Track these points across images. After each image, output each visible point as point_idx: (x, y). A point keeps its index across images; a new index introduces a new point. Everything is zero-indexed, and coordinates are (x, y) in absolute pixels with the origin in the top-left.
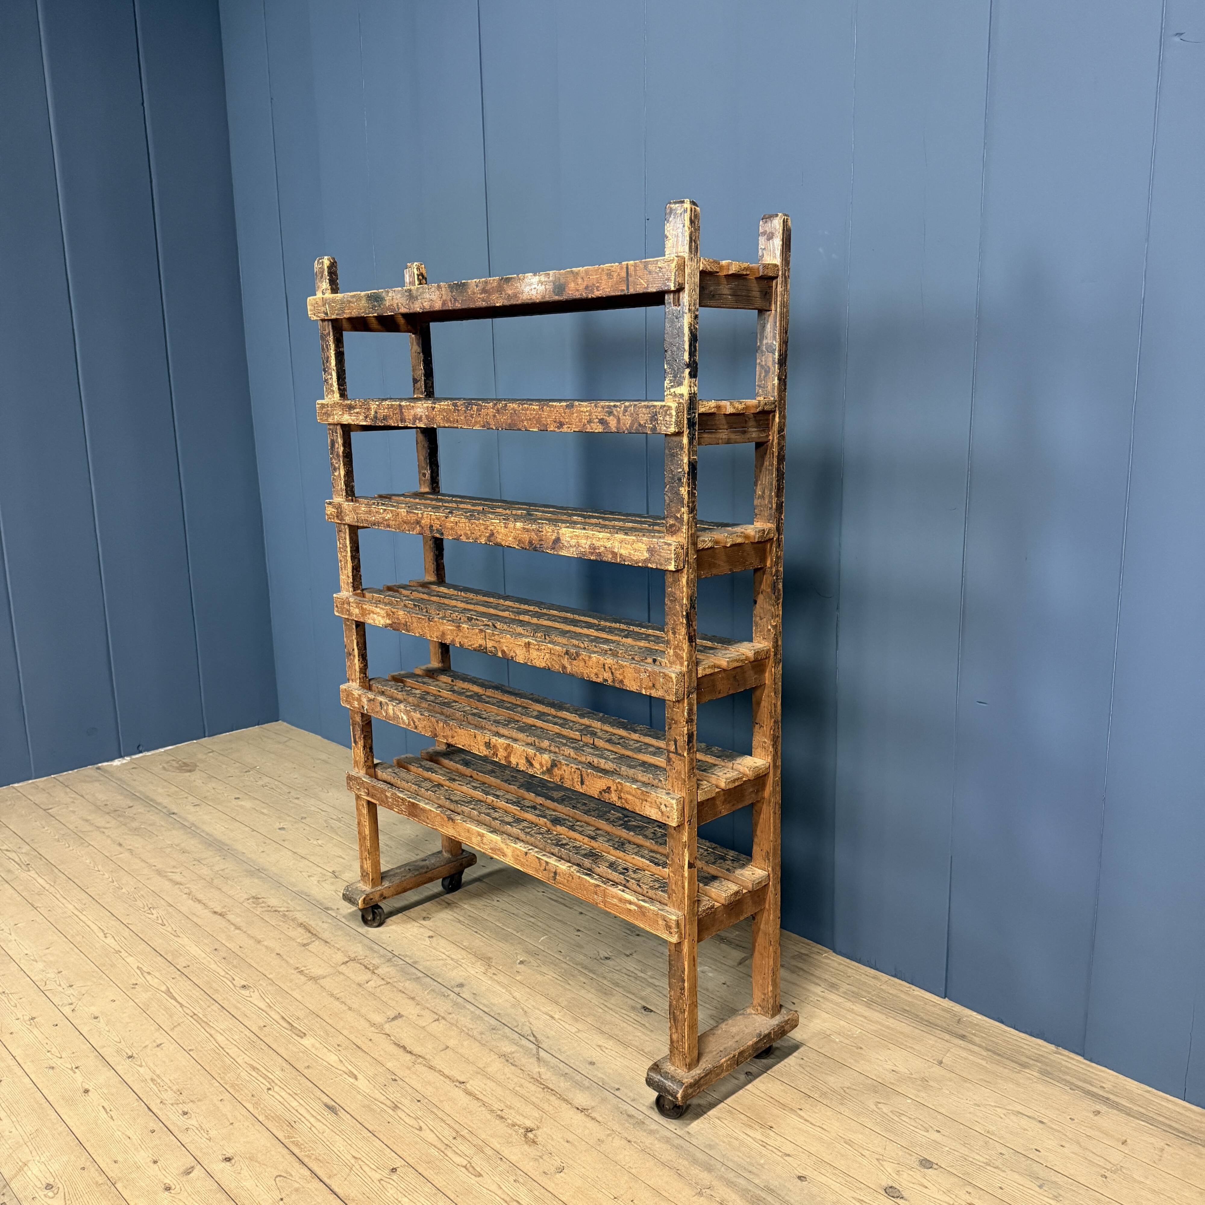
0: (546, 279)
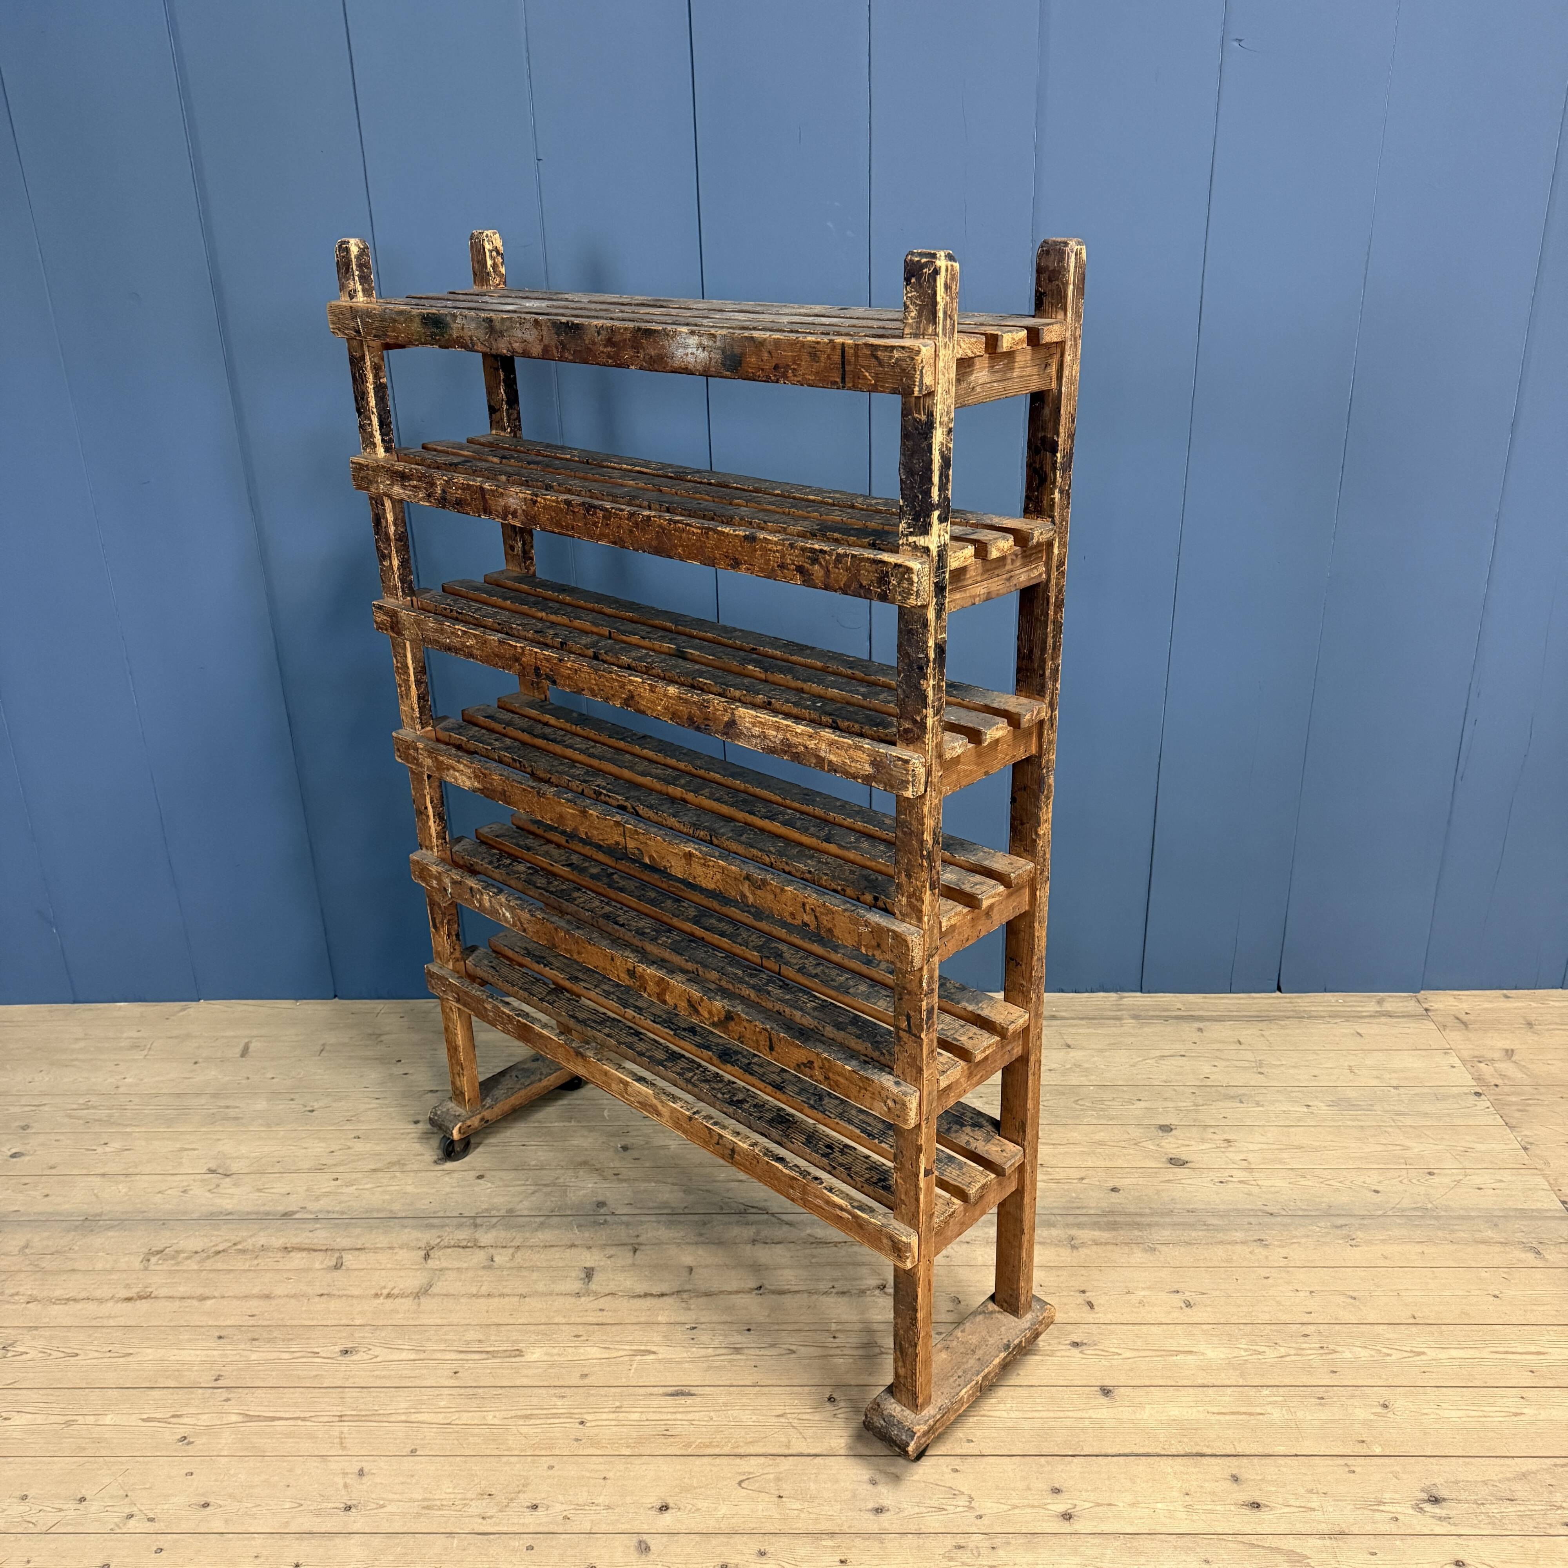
0: (711, 343)
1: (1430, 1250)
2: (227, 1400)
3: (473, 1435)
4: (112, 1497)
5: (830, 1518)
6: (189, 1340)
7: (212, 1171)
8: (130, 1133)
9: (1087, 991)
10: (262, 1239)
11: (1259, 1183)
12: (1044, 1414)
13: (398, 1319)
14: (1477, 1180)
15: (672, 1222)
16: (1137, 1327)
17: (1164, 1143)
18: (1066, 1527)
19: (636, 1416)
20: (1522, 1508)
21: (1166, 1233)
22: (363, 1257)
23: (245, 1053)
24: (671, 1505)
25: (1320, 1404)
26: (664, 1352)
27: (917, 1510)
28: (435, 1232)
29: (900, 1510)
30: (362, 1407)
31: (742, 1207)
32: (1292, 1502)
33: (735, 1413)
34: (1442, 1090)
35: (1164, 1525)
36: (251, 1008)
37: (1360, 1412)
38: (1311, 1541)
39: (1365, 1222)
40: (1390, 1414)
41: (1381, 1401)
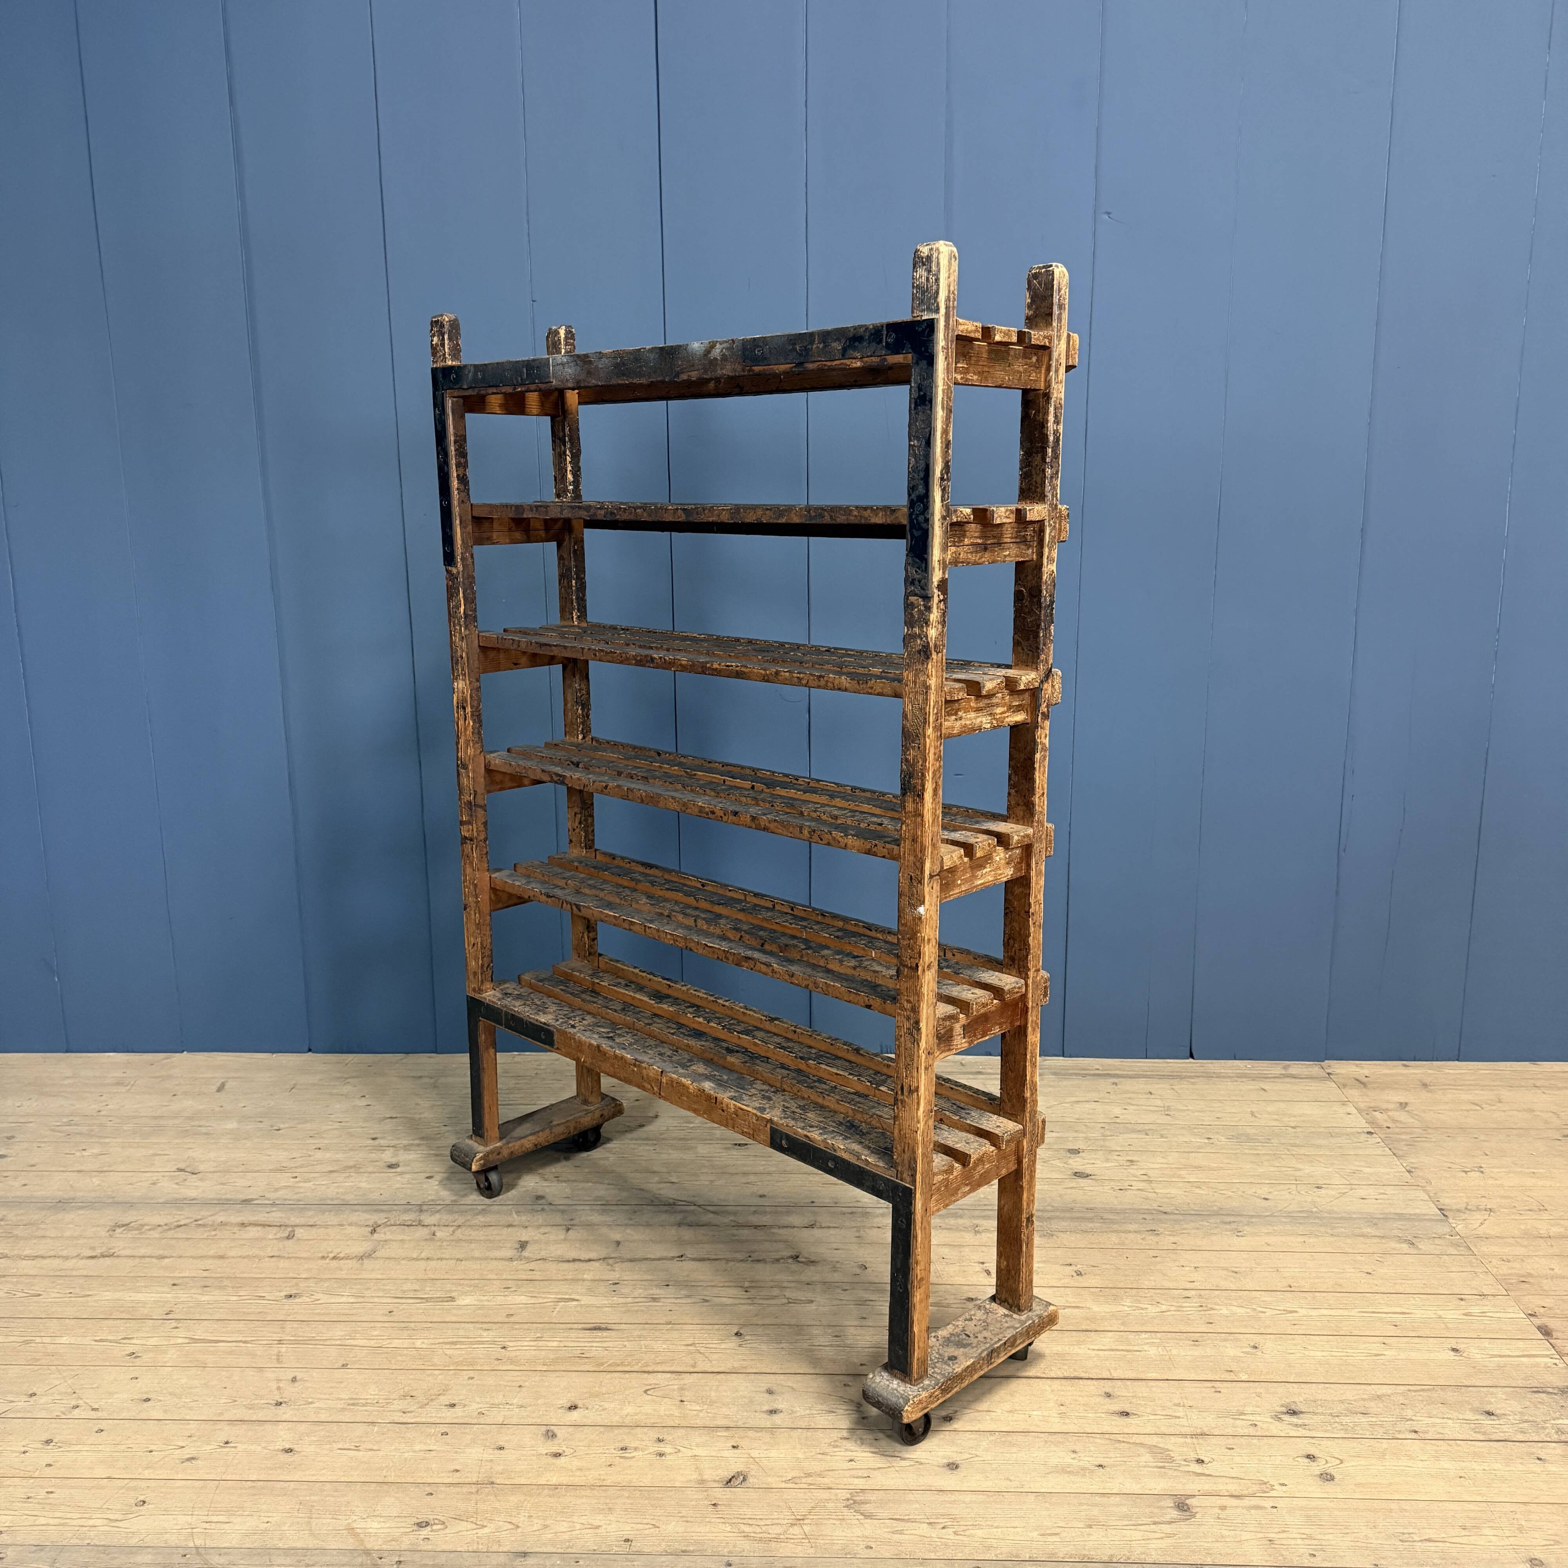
1: (1311, 1240)
2: (176, 1328)
3: (401, 1355)
4: (61, 1393)
5: (726, 1417)
6: (146, 1287)
7: (180, 1170)
8: (108, 1143)
10: (220, 1218)
11: (1157, 1191)
13: (342, 1274)
14: (1362, 1192)
15: (604, 1211)
17: (1070, 1161)
19: (555, 1344)
20: (1374, 1420)
21: (1065, 1225)
22: (314, 1230)
23: (220, 1089)
24: (580, 1406)
25: (1195, 1345)
26: (586, 1300)
27: (808, 1412)
28: (383, 1215)
29: (793, 1413)
30: (301, 1334)
31: (671, 1201)
32: (1158, 1412)
33: (646, 1343)
34: (1337, 1130)
35: (1038, 1426)
36: (231, 1058)
37: (1231, 1350)
38: (1173, 1439)
39: (1253, 1220)
40: (1259, 1353)
41: (1252, 1344)
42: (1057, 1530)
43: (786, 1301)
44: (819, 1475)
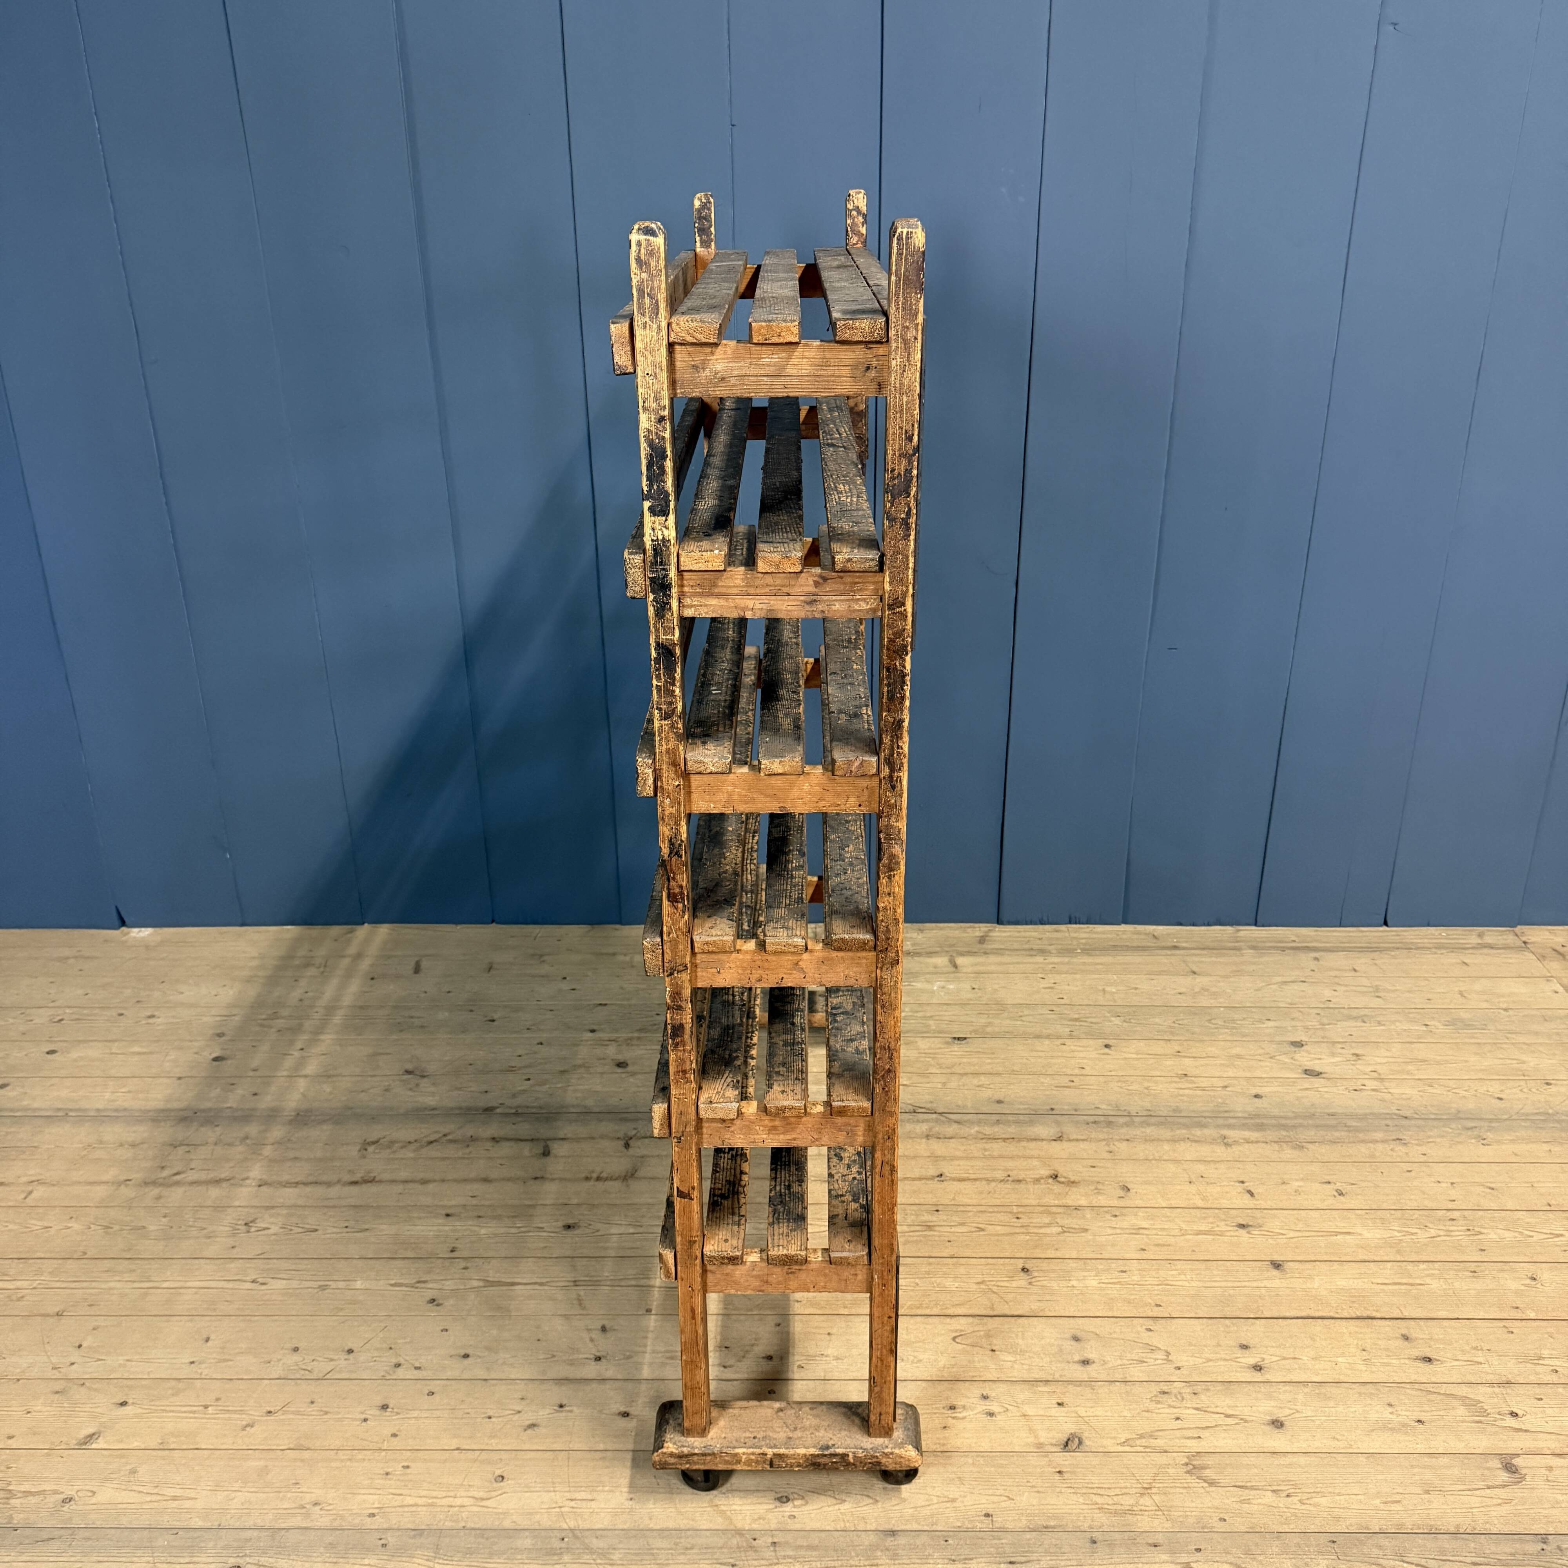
1: (1556, 1149)
2: (466, 1268)
4: (377, 1349)
5: (1042, 1368)
6: (420, 1218)
7: (408, 1072)
8: (323, 1040)
9: (1204, 925)
10: (468, 1132)
11: (1391, 1091)
12: (1223, 1284)
13: (612, 1199)
16: (1295, 1212)
17: (1297, 1056)
18: (1257, 1377)
21: (1311, 1134)
22: (568, 1145)
23: (417, 970)
25: (1474, 1277)
27: (1119, 1362)
28: (629, 1127)
29: (1105, 1363)
30: (593, 1274)
32: (1460, 1357)
34: (1549, 1013)
35: (1347, 1375)
36: (414, 932)
37: (1512, 1283)
38: (1482, 1389)
39: (1493, 1125)
40: (1539, 1286)
41: (1530, 1275)
42: (1398, 1498)
43: (1060, 1229)
44: (1151, 1436)
